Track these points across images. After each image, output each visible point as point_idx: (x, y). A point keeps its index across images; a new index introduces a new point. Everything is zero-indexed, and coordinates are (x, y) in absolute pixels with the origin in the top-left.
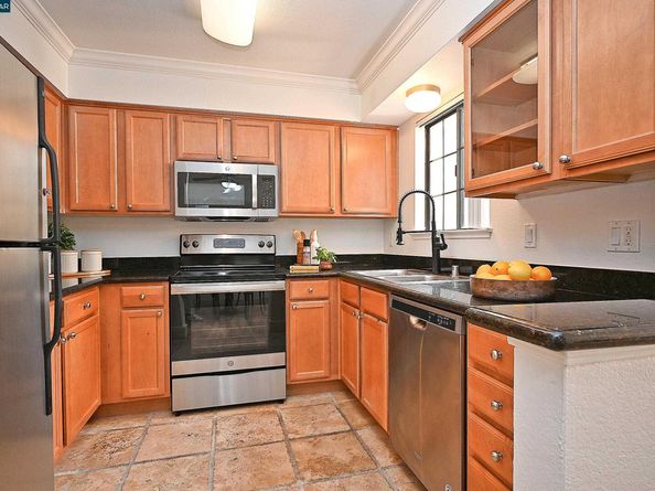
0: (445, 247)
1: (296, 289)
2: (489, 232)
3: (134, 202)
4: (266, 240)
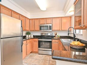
0: (75, 36)
1: (53, 41)
2: (82, 35)
4: (51, 34)
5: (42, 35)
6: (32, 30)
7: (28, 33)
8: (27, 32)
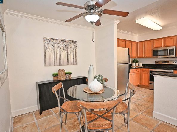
3: (146, 56)
5: (157, 63)
6: (141, 56)
7: (135, 61)
8: (133, 59)
